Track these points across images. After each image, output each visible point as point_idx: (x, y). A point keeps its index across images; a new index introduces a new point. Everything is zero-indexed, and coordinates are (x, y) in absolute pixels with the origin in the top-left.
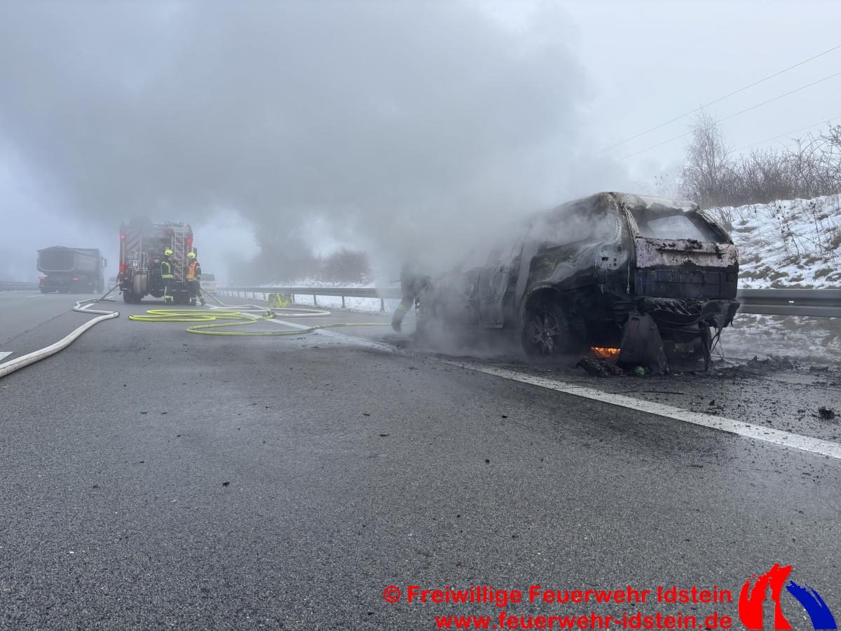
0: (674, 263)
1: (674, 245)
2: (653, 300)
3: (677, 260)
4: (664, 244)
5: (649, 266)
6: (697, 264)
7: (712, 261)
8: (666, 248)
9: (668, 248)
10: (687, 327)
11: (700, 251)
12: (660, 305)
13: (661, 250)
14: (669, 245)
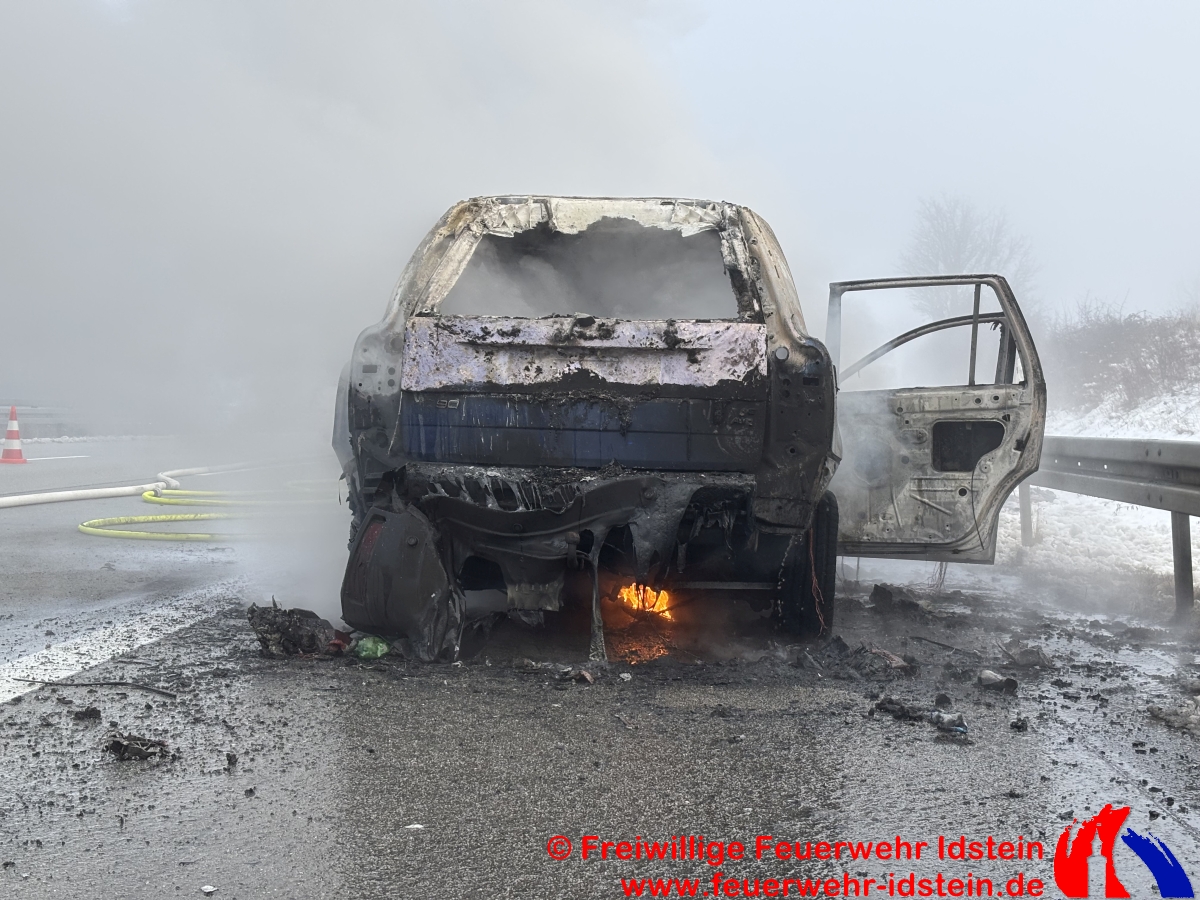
0: (529, 378)
1: (515, 332)
2: (432, 471)
3: (539, 370)
4: (484, 330)
5: (437, 385)
6: (611, 379)
7: (668, 370)
8: (489, 340)
9: (497, 339)
10: (532, 543)
11: (607, 344)
12: (445, 484)
13: (479, 345)
14: (503, 334)
